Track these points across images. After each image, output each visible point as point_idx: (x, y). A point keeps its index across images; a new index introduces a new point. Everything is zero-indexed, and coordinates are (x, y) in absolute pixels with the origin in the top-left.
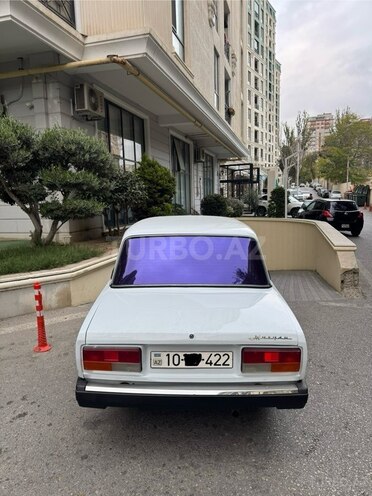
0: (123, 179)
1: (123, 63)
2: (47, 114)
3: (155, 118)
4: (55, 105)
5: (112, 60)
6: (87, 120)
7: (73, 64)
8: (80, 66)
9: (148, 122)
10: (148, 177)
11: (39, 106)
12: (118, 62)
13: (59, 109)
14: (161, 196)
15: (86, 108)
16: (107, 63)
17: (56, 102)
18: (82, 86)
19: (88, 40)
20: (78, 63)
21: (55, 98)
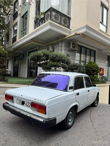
0: (77, 66)
1: (79, 34)
2: (61, 50)
3: (101, 50)
4: (63, 48)
5: (76, 34)
6: (73, 51)
7: (67, 37)
8: (68, 37)
9: (97, 51)
10: (89, 66)
11: (60, 48)
12: (77, 34)
13: (64, 49)
14: (93, 72)
15: (71, 48)
16: (75, 35)
17: (63, 47)
18: (71, 42)
19: (72, 30)
20: (68, 36)
21: (63, 46)
